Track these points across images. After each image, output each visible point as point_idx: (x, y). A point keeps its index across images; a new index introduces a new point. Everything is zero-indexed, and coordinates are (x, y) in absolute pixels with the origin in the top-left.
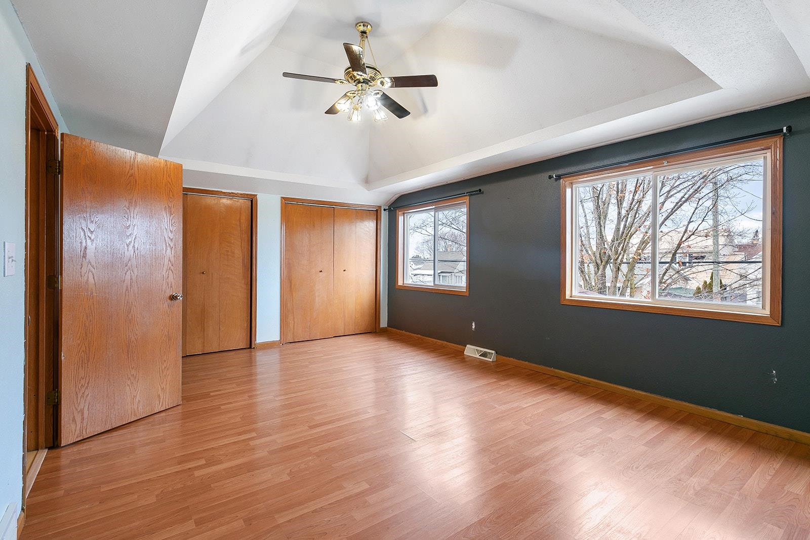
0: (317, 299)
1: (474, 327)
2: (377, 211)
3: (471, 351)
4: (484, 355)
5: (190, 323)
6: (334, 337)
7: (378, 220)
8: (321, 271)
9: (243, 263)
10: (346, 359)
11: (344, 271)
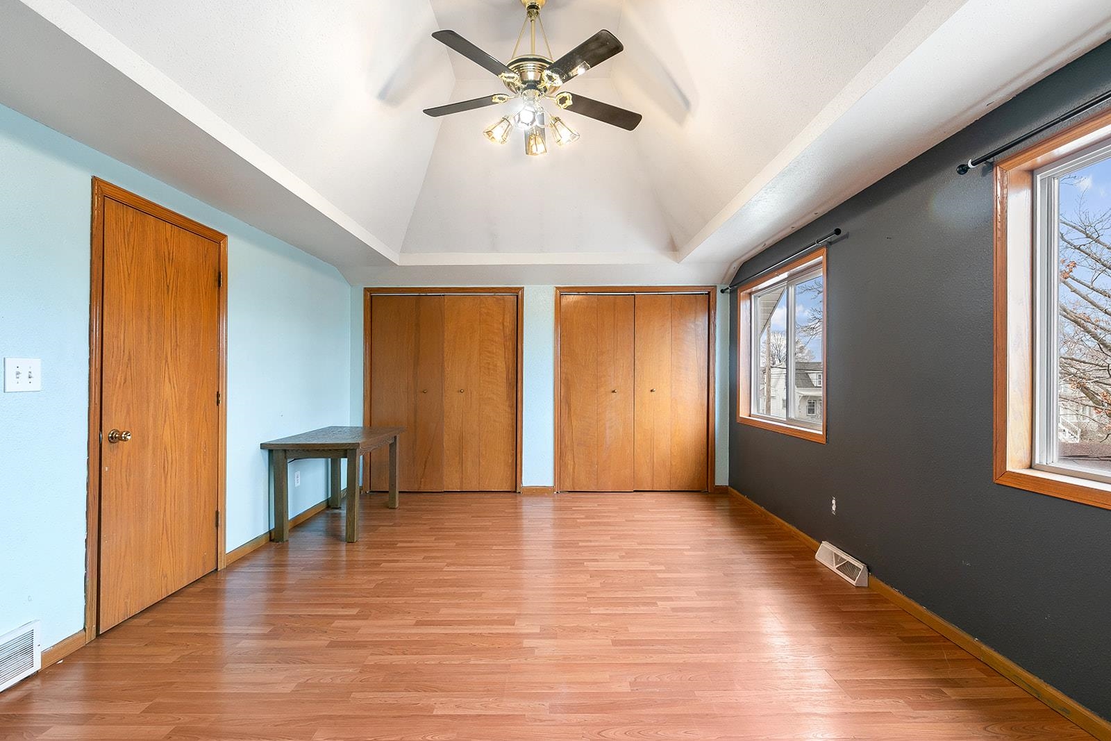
0: (608, 431)
1: (834, 508)
2: (709, 294)
3: (827, 554)
4: (846, 567)
5: (448, 452)
6: (635, 491)
7: (710, 308)
8: (614, 392)
9: (507, 379)
10: (610, 528)
11: (652, 391)
